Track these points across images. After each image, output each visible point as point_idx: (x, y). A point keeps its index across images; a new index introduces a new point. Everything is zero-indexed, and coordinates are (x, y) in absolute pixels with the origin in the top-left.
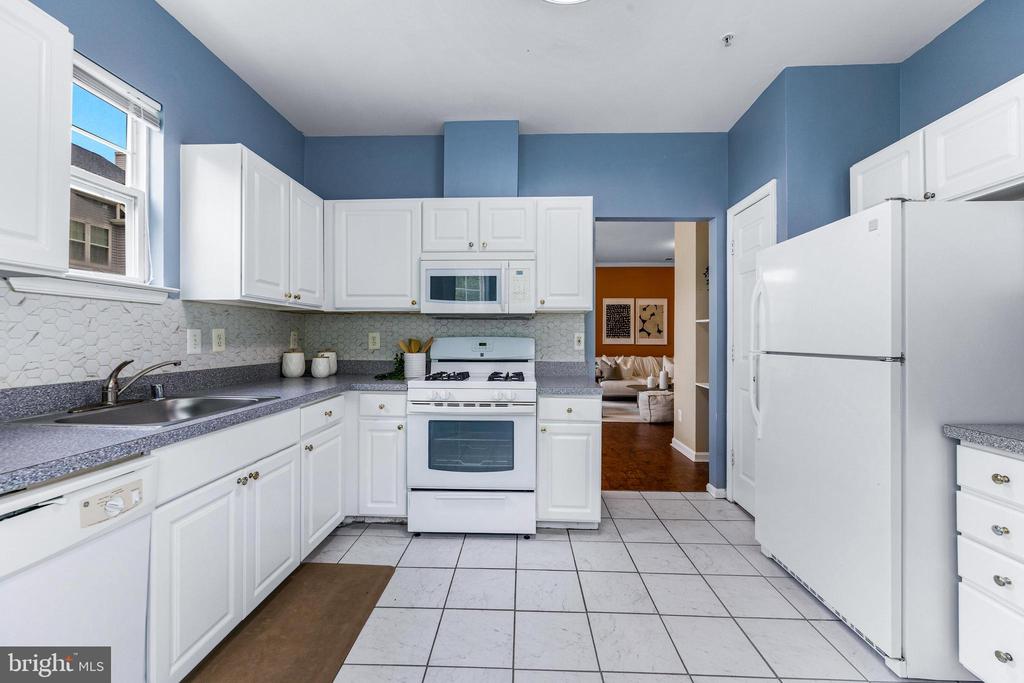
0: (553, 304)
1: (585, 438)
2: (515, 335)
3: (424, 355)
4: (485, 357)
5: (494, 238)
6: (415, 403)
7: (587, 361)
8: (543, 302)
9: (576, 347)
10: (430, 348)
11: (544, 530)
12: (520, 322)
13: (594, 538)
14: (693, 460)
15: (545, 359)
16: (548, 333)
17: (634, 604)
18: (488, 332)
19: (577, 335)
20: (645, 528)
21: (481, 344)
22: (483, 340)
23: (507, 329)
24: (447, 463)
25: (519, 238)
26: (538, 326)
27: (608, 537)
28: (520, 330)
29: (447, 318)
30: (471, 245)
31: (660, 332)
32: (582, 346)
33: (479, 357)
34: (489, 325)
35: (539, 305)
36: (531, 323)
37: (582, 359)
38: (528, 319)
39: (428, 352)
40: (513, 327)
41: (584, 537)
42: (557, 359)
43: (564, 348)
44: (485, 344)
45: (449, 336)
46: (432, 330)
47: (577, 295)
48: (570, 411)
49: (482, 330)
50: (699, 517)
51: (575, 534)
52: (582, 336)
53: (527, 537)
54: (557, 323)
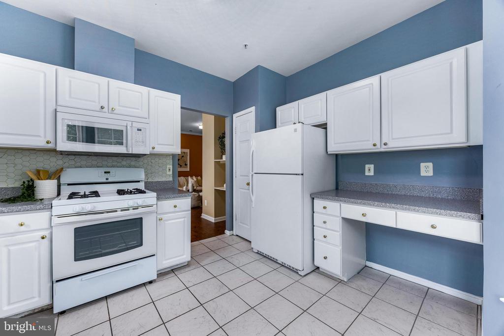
0: (159, 149)
1: (183, 219)
2: (130, 167)
3: (56, 181)
4: (110, 180)
5: (119, 106)
6: (60, 216)
7: (173, 180)
8: (153, 148)
9: (168, 173)
10: (60, 176)
11: (162, 274)
12: (134, 159)
13: (187, 269)
14: (213, 221)
15: (150, 180)
16: (151, 166)
17: (219, 291)
18: (109, 164)
19: (168, 166)
20: (208, 257)
21: (105, 173)
22: (107, 170)
23: (124, 163)
24: (89, 253)
25: (138, 109)
26: (146, 161)
27: (194, 267)
28: (133, 163)
29: (75, 155)
30: (102, 108)
31: (186, 165)
32: (171, 173)
33: (105, 181)
34: (110, 160)
35: (151, 149)
36: (141, 159)
37: (171, 179)
38: (139, 157)
39: (59, 179)
40: (128, 162)
41: (182, 271)
42: (156, 179)
43: (160, 173)
44: (109, 172)
45: (76, 167)
46: (60, 162)
47: (173, 145)
48: (175, 207)
49: (105, 163)
50: (227, 245)
51: (177, 271)
52: (171, 167)
53: (151, 282)
54: (157, 160)
